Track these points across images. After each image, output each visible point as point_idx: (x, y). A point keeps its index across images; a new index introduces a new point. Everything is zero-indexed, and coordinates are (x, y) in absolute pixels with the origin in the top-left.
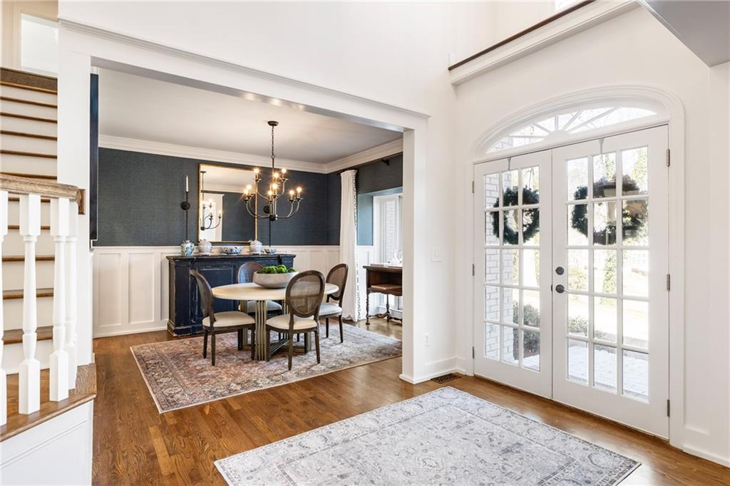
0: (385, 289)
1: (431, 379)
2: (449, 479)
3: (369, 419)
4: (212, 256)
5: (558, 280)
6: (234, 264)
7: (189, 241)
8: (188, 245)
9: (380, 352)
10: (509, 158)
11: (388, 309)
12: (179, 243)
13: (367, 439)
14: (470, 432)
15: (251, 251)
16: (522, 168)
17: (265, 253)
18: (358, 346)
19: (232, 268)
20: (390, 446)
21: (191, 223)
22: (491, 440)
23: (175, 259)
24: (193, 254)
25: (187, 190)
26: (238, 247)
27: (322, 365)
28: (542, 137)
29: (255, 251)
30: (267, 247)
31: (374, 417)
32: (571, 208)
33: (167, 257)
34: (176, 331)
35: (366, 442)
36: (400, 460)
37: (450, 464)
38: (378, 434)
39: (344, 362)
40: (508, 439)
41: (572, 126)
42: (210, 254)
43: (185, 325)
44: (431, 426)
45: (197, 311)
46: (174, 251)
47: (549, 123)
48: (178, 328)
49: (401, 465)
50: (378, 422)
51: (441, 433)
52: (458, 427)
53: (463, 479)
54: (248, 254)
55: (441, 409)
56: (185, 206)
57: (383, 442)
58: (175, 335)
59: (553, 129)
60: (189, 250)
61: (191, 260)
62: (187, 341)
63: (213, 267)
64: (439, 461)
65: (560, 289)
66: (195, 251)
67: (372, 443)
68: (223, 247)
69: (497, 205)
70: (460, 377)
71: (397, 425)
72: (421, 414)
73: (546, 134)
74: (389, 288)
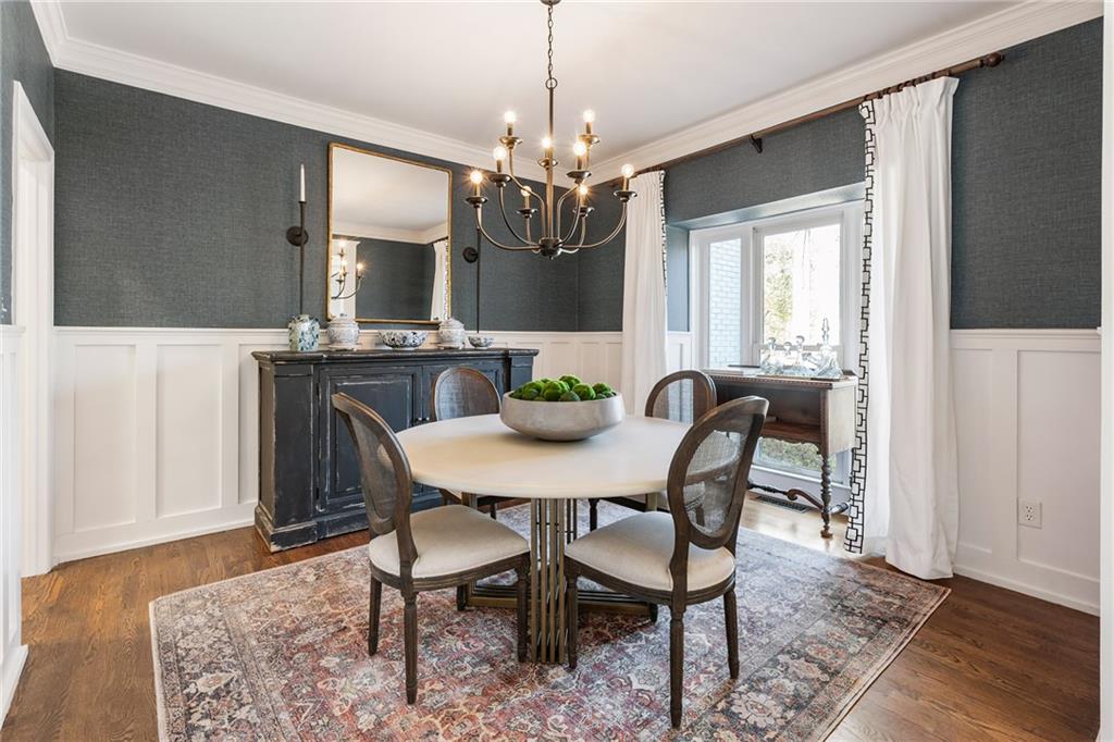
4: (358, 352)
6: (410, 370)
7: (307, 317)
8: (305, 326)
12: (285, 323)
15: (441, 340)
17: (470, 346)
19: (408, 381)
21: (311, 275)
23: (275, 358)
24: (316, 348)
25: (303, 199)
26: (419, 332)
29: (451, 341)
30: (473, 333)
33: (255, 355)
34: (276, 539)
42: (356, 348)
43: (299, 520)
45: (328, 482)
46: (271, 340)
48: (281, 530)
54: (432, 347)
56: (296, 237)
58: (274, 548)
60: (308, 338)
61: (315, 361)
62: (306, 568)
63: (366, 376)
66: (319, 341)
68: (384, 332)
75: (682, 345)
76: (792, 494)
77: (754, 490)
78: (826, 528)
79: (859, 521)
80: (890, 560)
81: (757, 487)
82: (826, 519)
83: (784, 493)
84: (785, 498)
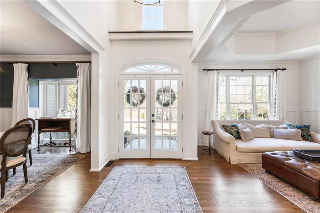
0: (53, 130)
1: (105, 166)
2: (157, 202)
3: (97, 198)
5: (152, 118)
9: (65, 163)
10: (135, 75)
11: (51, 140)
13: (108, 209)
14: (142, 180)
16: (140, 80)
18: (46, 164)
20: (122, 205)
22: (151, 180)
27: (30, 183)
28: (146, 71)
31: (99, 196)
32: (156, 95)
35: (110, 210)
36: (133, 208)
37: (151, 196)
38: (110, 203)
39: (47, 175)
40: (155, 176)
41: (155, 69)
44: (127, 186)
47: (148, 66)
49: (136, 209)
50: (104, 197)
51: (134, 186)
52: (136, 181)
53: (160, 199)
55: (122, 177)
57: (118, 205)
59: (149, 68)
64: (146, 198)
65: (153, 121)
67: (113, 209)
69: (129, 92)
70: (114, 161)
71: (113, 193)
72: (118, 183)
73: (147, 70)
74: (55, 129)
75: (36, 111)
76: (65, 144)
77: (56, 145)
78: (70, 149)
79: (75, 146)
80: (80, 152)
81: (57, 144)
82: (70, 147)
83: (63, 144)
84: (63, 145)
